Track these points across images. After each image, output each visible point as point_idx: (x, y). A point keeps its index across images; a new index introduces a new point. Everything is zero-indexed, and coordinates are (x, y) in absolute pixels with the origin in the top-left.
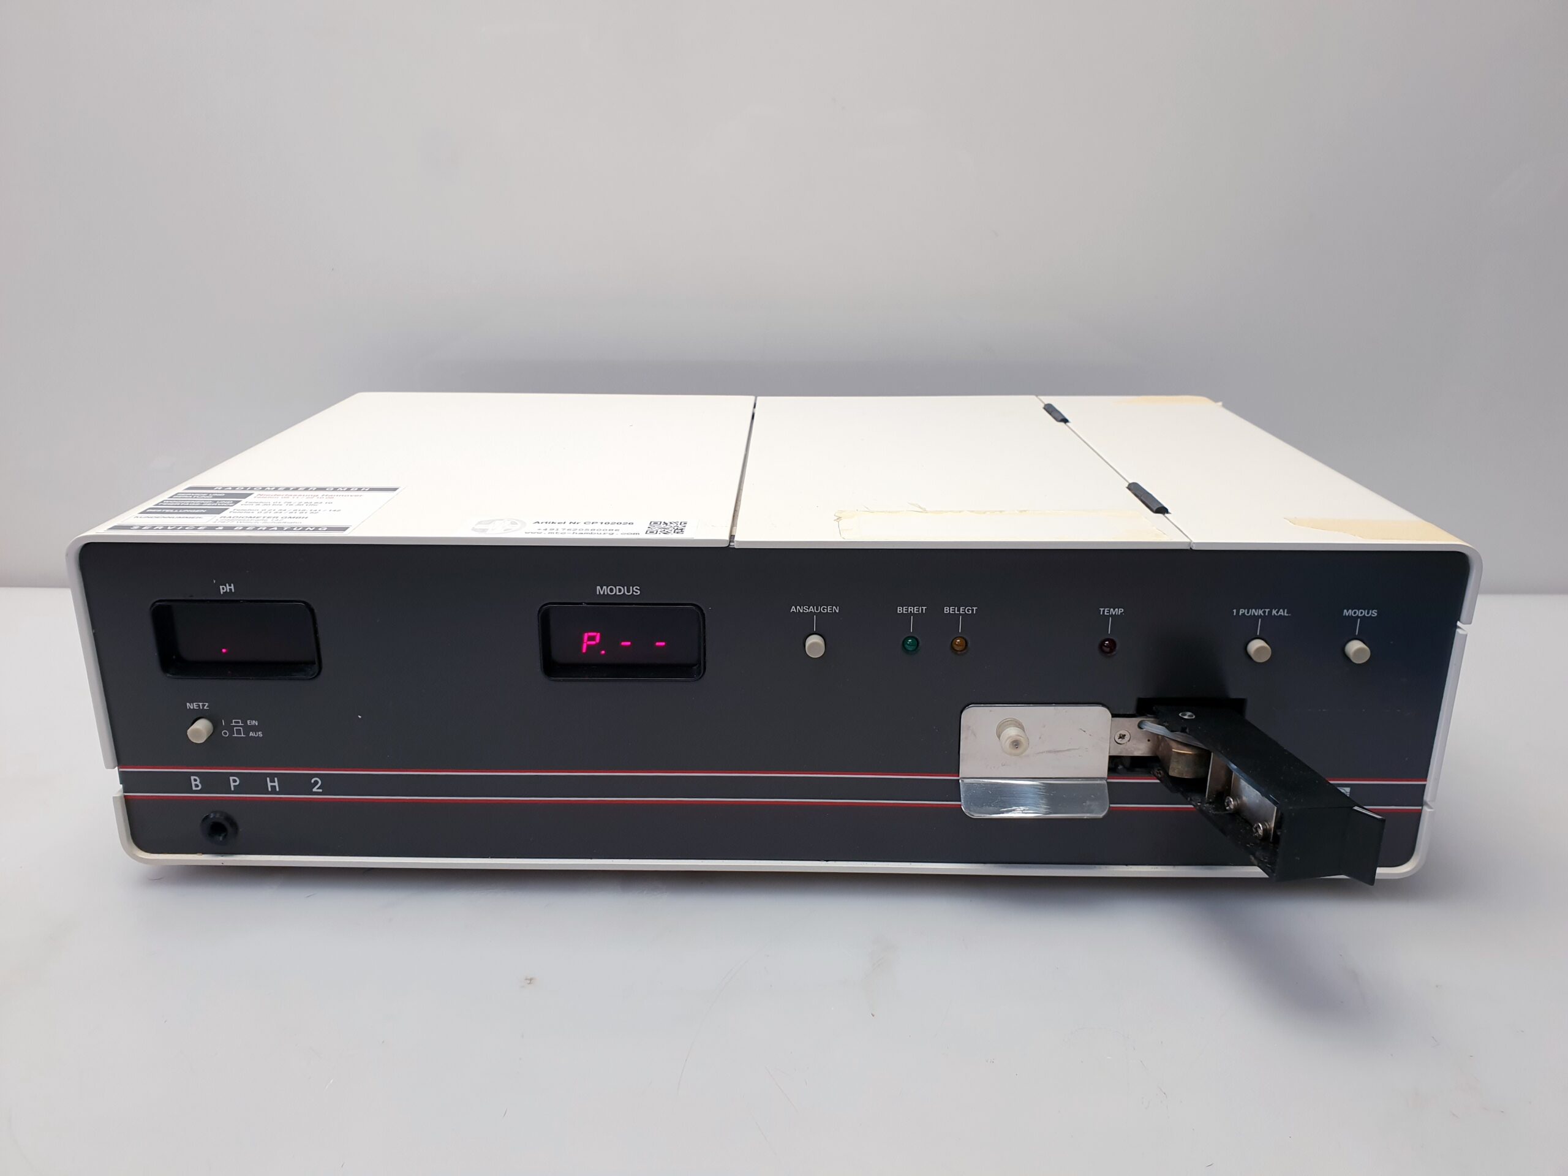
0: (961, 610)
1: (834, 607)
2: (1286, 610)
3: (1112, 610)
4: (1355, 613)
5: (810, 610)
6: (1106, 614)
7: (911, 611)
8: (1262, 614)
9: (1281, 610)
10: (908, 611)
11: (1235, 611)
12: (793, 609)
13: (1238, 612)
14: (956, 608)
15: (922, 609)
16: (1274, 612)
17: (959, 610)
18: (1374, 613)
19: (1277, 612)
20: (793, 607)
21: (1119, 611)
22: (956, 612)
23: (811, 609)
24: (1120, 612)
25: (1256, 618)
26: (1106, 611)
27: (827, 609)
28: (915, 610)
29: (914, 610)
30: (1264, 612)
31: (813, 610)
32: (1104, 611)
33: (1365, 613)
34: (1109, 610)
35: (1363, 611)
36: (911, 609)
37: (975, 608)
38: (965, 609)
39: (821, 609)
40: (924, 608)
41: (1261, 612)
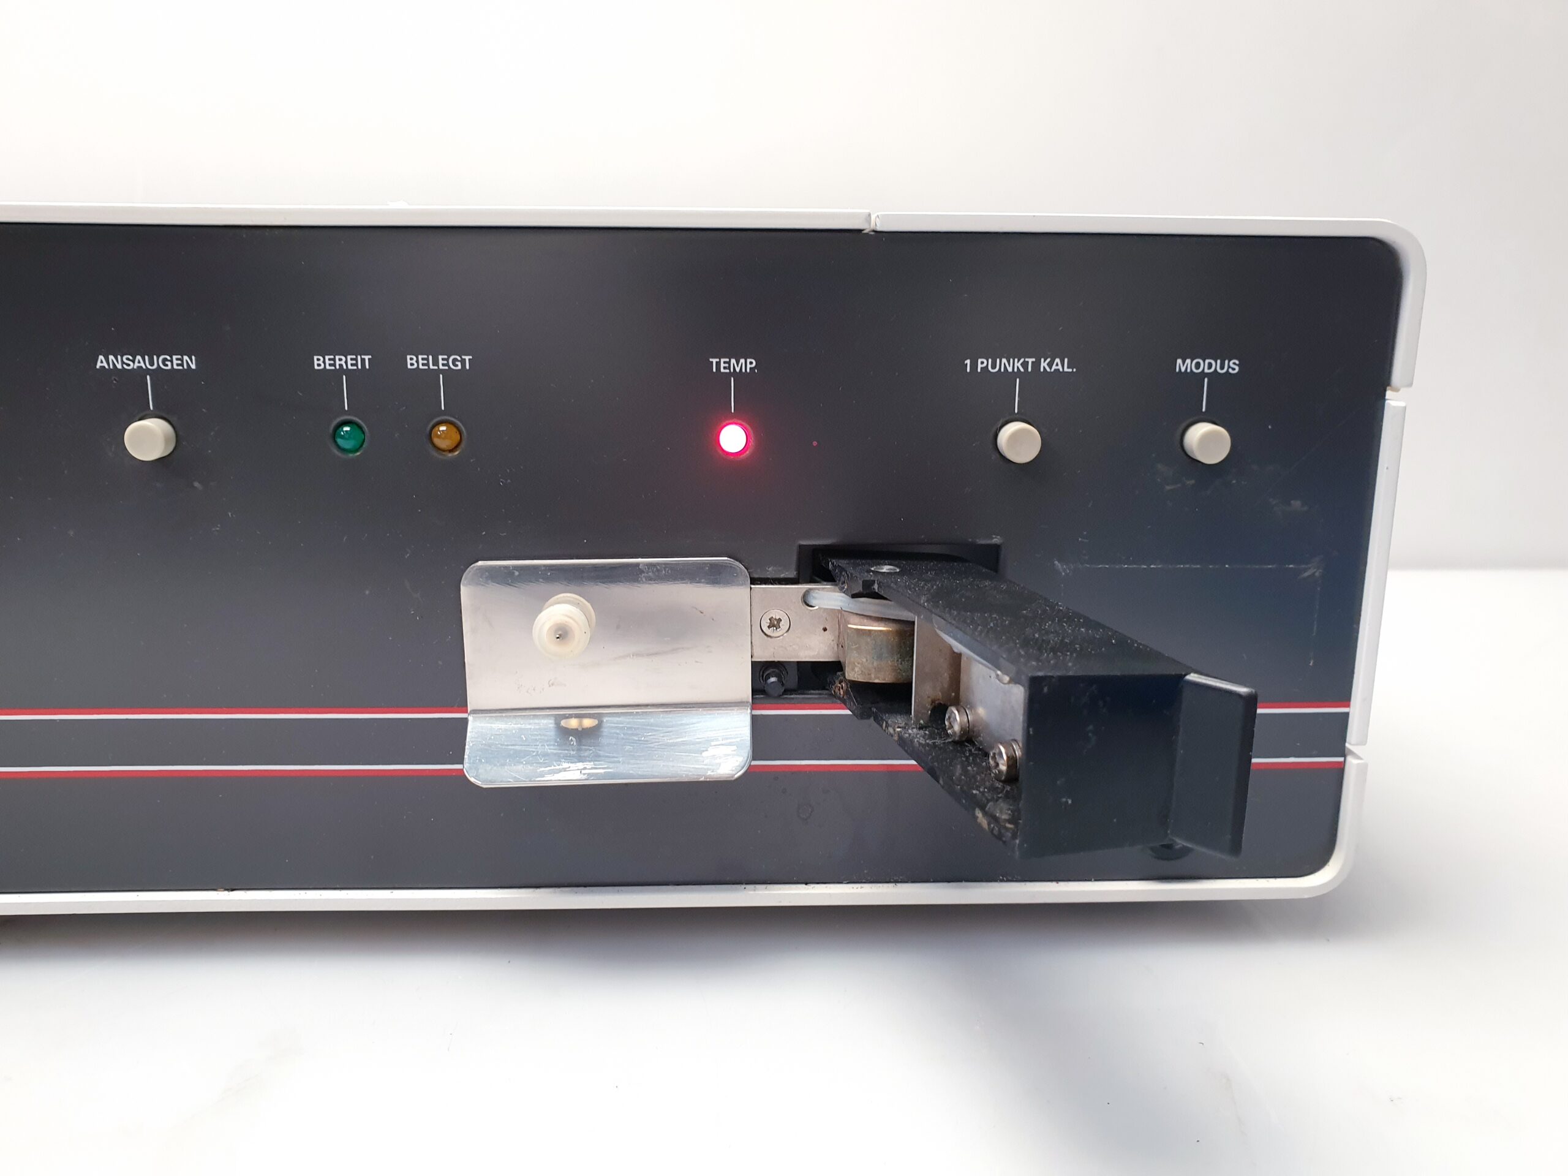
0: (441, 362)
1: (186, 358)
2: (1066, 360)
3: (733, 361)
4: (1198, 365)
5: (137, 364)
6: (722, 370)
7: (341, 365)
8: (1022, 370)
9: (1058, 360)
10: (334, 365)
11: (968, 362)
12: (101, 362)
13: (974, 365)
14: (430, 357)
15: (363, 360)
16: (1044, 364)
17: (436, 363)
18: (1233, 366)
19: (1050, 365)
20: (101, 357)
21: (747, 365)
22: (431, 367)
23: (140, 362)
24: (749, 366)
25: (1008, 378)
26: (722, 365)
27: (172, 361)
28: (350, 362)
29: (346, 362)
30: (1025, 364)
31: (142, 364)
32: (718, 364)
33: (1216, 365)
34: (729, 363)
35: (1213, 362)
36: (341, 361)
37: (467, 358)
38: (447, 360)
39: (158, 361)
40: (367, 358)
41: (1018, 364)
